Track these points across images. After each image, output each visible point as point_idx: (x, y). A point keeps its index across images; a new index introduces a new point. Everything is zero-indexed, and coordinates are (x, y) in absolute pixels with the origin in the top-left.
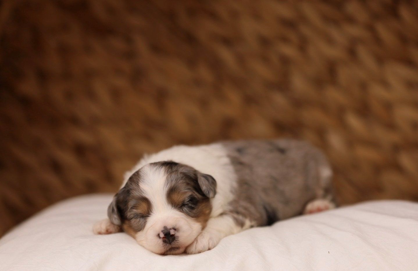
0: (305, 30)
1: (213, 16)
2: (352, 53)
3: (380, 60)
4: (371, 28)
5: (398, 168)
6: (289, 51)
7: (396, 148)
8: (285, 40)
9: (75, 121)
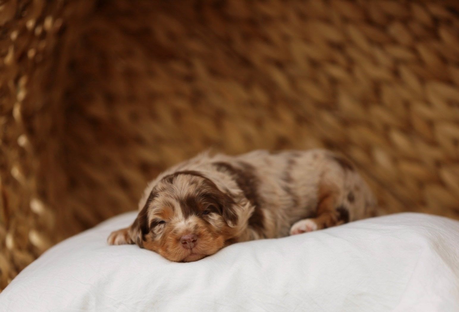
0: (352, 52)
1: (266, 40)
2: (396, 73)
3: (422, 80)
4: (413, 50)
5: (441, 183)
6: (337, 72)
7: (438, 164)
8: (333, 62)
9: (139, 141)
